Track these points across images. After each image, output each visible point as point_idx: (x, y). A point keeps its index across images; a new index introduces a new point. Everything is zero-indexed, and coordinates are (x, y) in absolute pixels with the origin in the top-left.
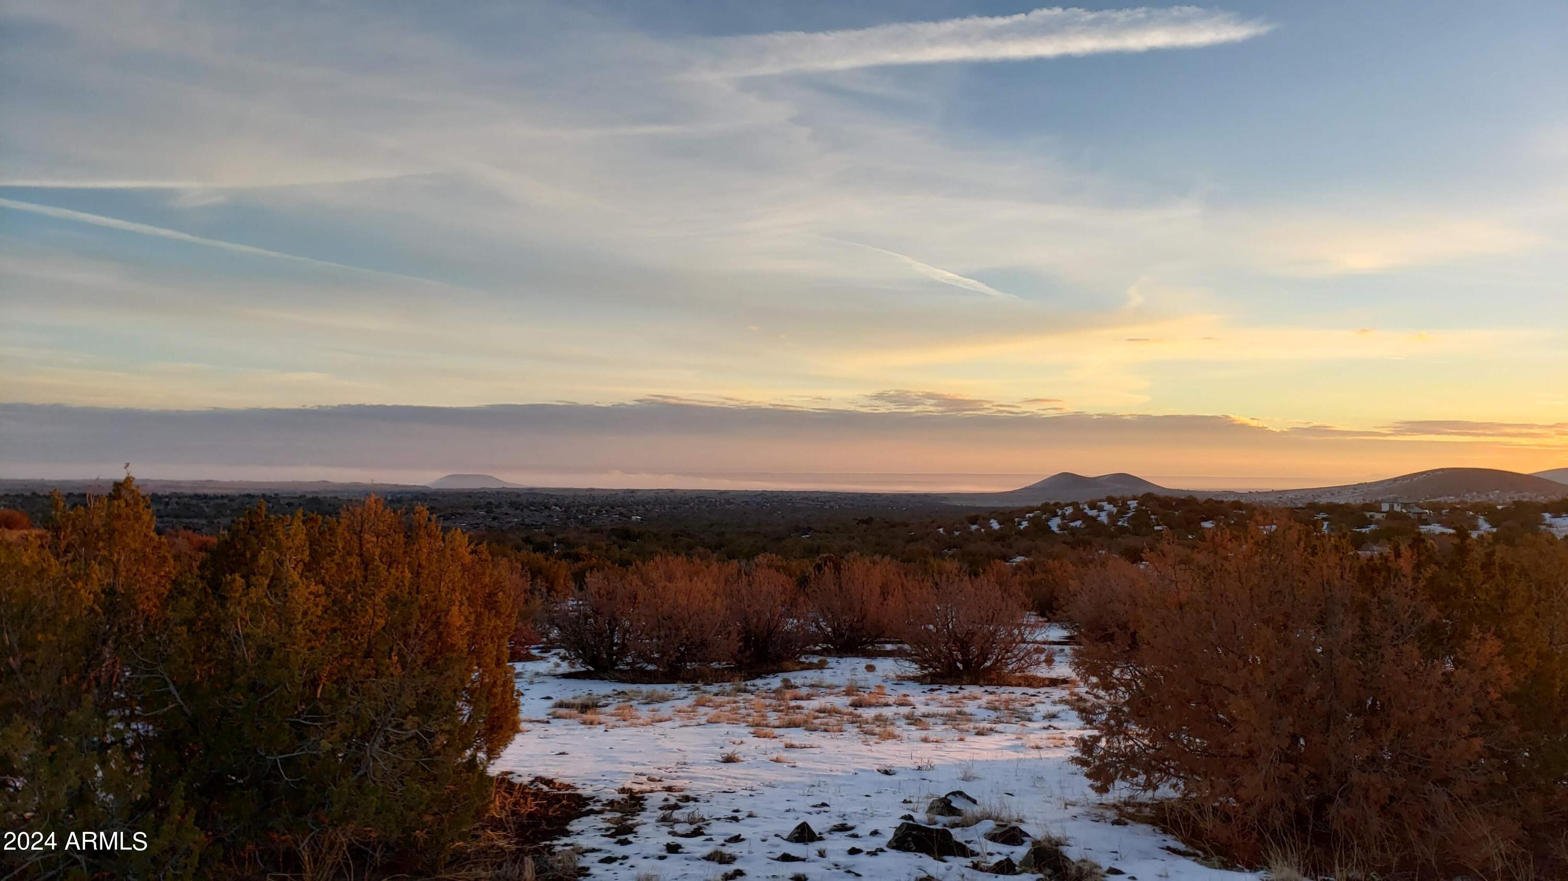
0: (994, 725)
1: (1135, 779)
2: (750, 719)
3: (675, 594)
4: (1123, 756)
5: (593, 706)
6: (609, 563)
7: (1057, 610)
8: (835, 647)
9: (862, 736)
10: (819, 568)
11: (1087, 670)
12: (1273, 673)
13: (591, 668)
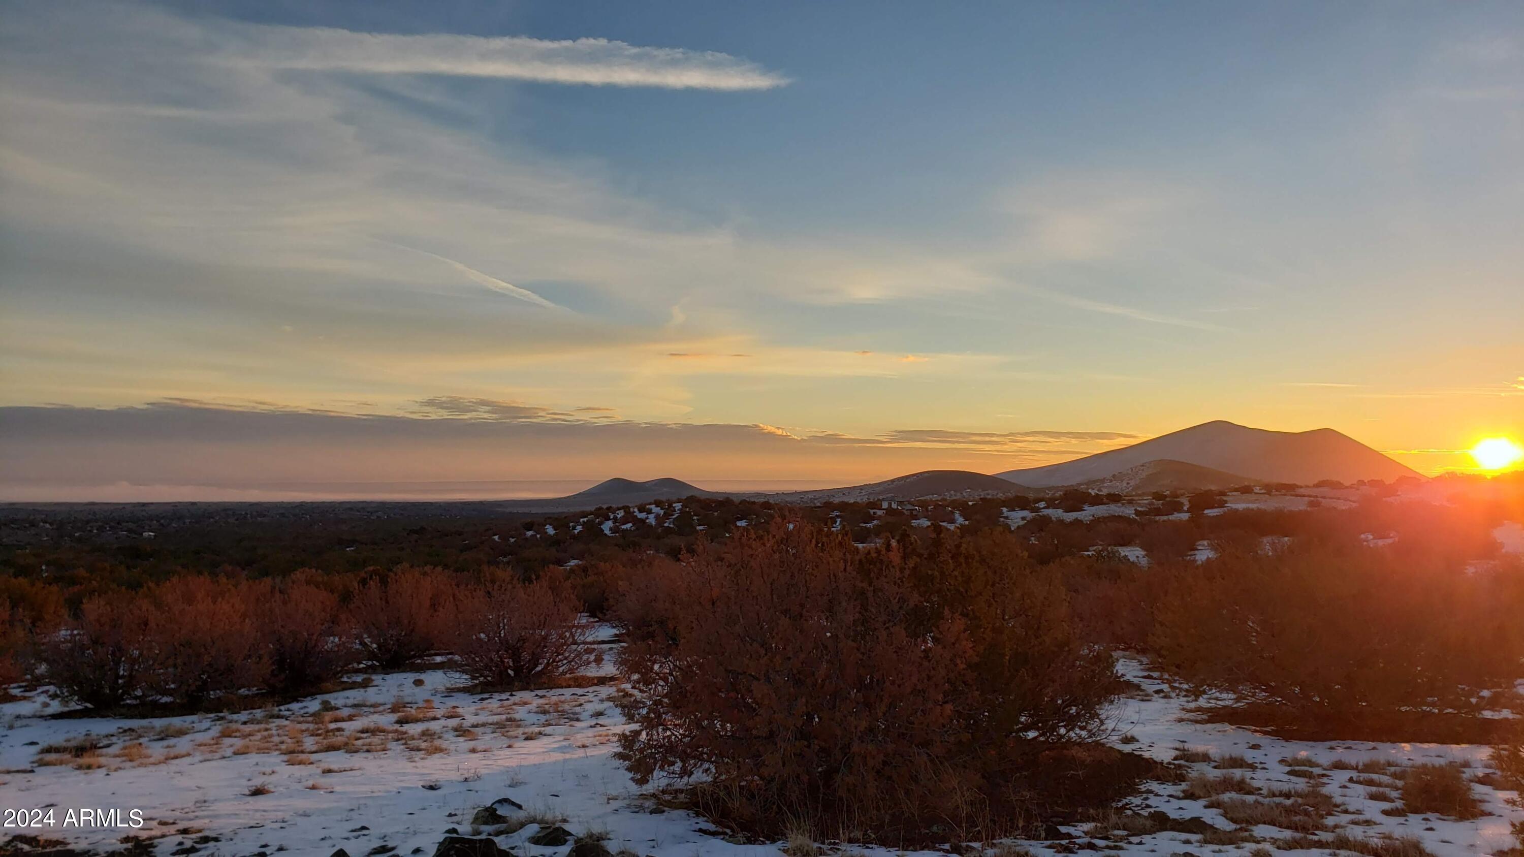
0: (543, 729)
1: (672, 768)
2: (283, 747)
3: (195, 617)
4: (660, 747)
5: (91, 748)
6: (114, 586)
7: (607, 610)
8: (381, 664)
9: (407, 753)
10: (364, 582)
11: (629, 668)
12: (789, 658)
13: (89, 705)
